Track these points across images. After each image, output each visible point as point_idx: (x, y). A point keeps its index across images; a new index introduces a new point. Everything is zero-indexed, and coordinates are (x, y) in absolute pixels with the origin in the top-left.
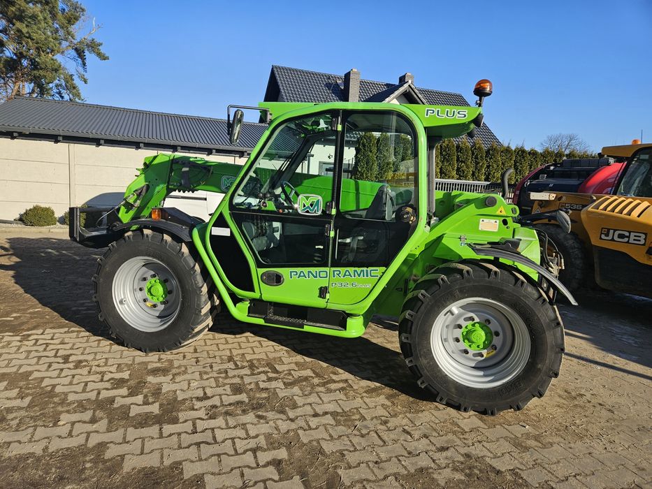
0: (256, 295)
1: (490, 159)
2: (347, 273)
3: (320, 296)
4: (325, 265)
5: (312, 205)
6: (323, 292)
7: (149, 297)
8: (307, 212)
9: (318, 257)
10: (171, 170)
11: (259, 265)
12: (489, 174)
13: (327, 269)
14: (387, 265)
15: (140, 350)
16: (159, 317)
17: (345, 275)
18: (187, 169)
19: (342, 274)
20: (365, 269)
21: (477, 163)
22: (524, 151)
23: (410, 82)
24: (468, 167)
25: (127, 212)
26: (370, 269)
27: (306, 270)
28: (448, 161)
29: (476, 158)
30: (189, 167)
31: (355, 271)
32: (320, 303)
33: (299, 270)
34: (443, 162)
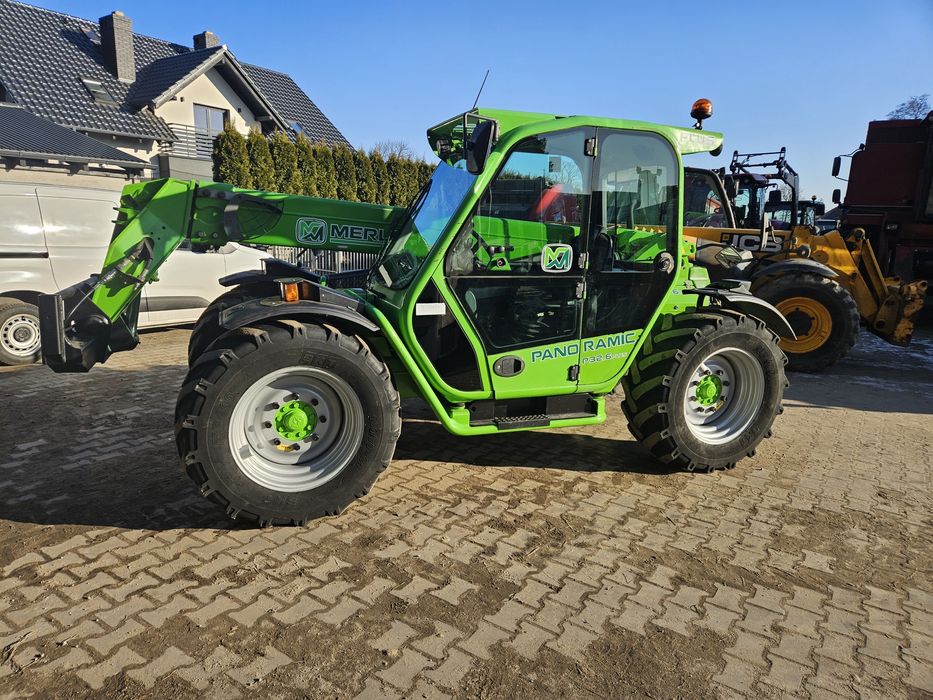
0: (485, 394)
1: (393, 176)
2: (601, 343)
3: (570, 379)
4: (574, 337)
5: (559, 259)
6: (573, 373)
7: (281, 435)
8: (554, 268)
9: (535, 328)
10: (194, 208)
11: (489, 351)
12: (394, 197)
13: (577, 342)
14: (643, 326)
15: (292, 524)
16: (299, 464)
17: (598, 346)
18: (236, 208)
19: (595, 344)
20: (620, 334)
21: (379, 182)
22: (426, 167)
23: (225, 47)
24: (370, 188)
25: (111, 294)
26: (626, 333)
27: (551, 347)
28: (346, 179)
29: (378, 175)
30: (240, 205)
31: (610, 339)
32: (570, 387)
33: (542, 349)
34: (339, 180)
